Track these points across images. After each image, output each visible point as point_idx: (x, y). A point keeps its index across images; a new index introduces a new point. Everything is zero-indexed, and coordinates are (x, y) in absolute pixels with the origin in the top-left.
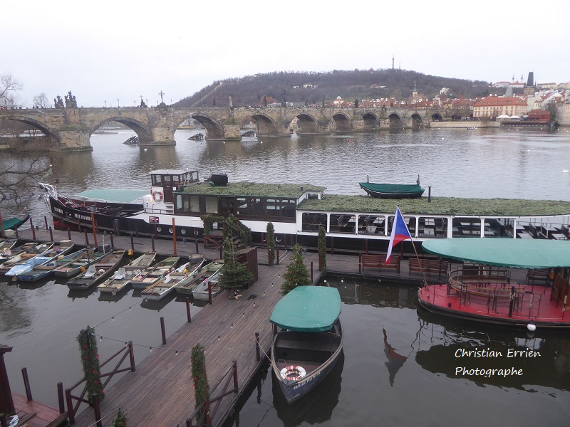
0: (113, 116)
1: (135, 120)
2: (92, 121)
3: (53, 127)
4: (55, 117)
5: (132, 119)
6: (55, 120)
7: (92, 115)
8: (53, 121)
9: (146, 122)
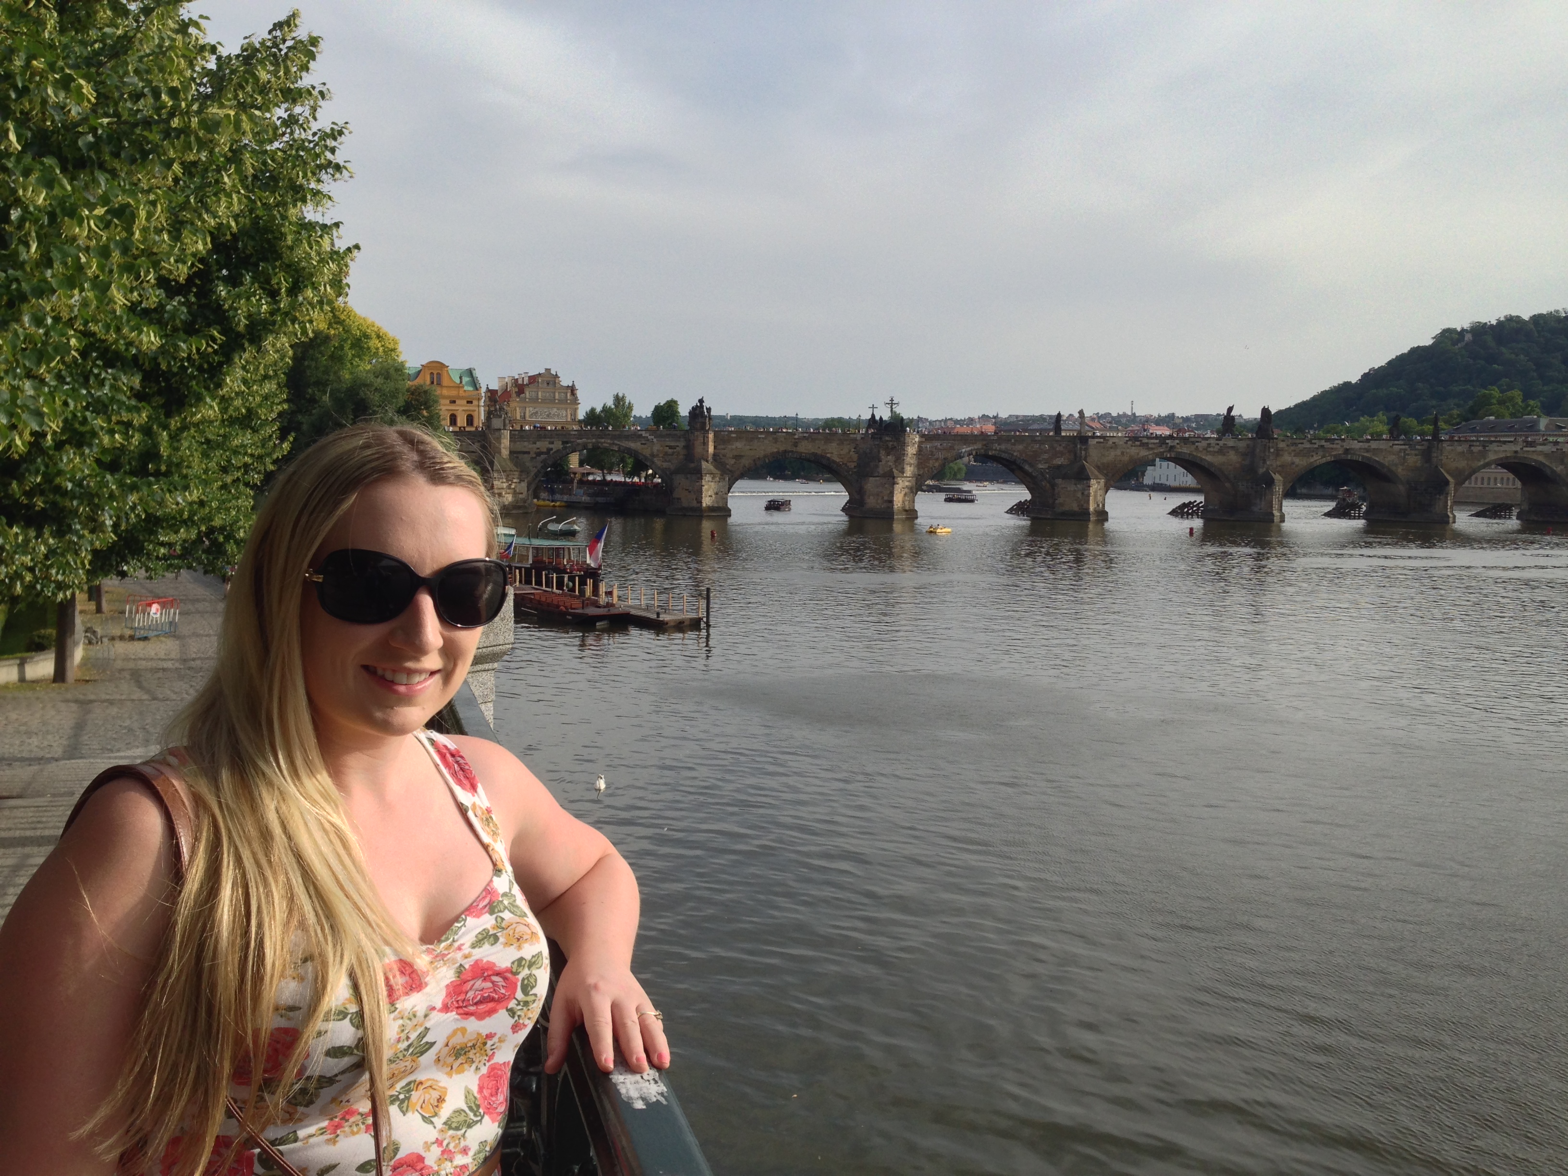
0: (782, 449)
1: (828, 459)
2: (738, 457)
3: (665, 465)
4: (670, 447)
5: (822, 457)
6: (670, 451)
7: (739, 445)
8: (666, 454)
9: (852, 465)
